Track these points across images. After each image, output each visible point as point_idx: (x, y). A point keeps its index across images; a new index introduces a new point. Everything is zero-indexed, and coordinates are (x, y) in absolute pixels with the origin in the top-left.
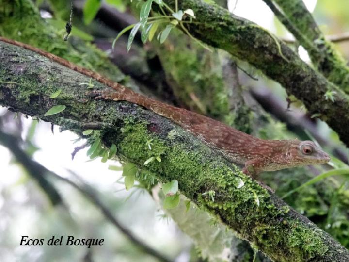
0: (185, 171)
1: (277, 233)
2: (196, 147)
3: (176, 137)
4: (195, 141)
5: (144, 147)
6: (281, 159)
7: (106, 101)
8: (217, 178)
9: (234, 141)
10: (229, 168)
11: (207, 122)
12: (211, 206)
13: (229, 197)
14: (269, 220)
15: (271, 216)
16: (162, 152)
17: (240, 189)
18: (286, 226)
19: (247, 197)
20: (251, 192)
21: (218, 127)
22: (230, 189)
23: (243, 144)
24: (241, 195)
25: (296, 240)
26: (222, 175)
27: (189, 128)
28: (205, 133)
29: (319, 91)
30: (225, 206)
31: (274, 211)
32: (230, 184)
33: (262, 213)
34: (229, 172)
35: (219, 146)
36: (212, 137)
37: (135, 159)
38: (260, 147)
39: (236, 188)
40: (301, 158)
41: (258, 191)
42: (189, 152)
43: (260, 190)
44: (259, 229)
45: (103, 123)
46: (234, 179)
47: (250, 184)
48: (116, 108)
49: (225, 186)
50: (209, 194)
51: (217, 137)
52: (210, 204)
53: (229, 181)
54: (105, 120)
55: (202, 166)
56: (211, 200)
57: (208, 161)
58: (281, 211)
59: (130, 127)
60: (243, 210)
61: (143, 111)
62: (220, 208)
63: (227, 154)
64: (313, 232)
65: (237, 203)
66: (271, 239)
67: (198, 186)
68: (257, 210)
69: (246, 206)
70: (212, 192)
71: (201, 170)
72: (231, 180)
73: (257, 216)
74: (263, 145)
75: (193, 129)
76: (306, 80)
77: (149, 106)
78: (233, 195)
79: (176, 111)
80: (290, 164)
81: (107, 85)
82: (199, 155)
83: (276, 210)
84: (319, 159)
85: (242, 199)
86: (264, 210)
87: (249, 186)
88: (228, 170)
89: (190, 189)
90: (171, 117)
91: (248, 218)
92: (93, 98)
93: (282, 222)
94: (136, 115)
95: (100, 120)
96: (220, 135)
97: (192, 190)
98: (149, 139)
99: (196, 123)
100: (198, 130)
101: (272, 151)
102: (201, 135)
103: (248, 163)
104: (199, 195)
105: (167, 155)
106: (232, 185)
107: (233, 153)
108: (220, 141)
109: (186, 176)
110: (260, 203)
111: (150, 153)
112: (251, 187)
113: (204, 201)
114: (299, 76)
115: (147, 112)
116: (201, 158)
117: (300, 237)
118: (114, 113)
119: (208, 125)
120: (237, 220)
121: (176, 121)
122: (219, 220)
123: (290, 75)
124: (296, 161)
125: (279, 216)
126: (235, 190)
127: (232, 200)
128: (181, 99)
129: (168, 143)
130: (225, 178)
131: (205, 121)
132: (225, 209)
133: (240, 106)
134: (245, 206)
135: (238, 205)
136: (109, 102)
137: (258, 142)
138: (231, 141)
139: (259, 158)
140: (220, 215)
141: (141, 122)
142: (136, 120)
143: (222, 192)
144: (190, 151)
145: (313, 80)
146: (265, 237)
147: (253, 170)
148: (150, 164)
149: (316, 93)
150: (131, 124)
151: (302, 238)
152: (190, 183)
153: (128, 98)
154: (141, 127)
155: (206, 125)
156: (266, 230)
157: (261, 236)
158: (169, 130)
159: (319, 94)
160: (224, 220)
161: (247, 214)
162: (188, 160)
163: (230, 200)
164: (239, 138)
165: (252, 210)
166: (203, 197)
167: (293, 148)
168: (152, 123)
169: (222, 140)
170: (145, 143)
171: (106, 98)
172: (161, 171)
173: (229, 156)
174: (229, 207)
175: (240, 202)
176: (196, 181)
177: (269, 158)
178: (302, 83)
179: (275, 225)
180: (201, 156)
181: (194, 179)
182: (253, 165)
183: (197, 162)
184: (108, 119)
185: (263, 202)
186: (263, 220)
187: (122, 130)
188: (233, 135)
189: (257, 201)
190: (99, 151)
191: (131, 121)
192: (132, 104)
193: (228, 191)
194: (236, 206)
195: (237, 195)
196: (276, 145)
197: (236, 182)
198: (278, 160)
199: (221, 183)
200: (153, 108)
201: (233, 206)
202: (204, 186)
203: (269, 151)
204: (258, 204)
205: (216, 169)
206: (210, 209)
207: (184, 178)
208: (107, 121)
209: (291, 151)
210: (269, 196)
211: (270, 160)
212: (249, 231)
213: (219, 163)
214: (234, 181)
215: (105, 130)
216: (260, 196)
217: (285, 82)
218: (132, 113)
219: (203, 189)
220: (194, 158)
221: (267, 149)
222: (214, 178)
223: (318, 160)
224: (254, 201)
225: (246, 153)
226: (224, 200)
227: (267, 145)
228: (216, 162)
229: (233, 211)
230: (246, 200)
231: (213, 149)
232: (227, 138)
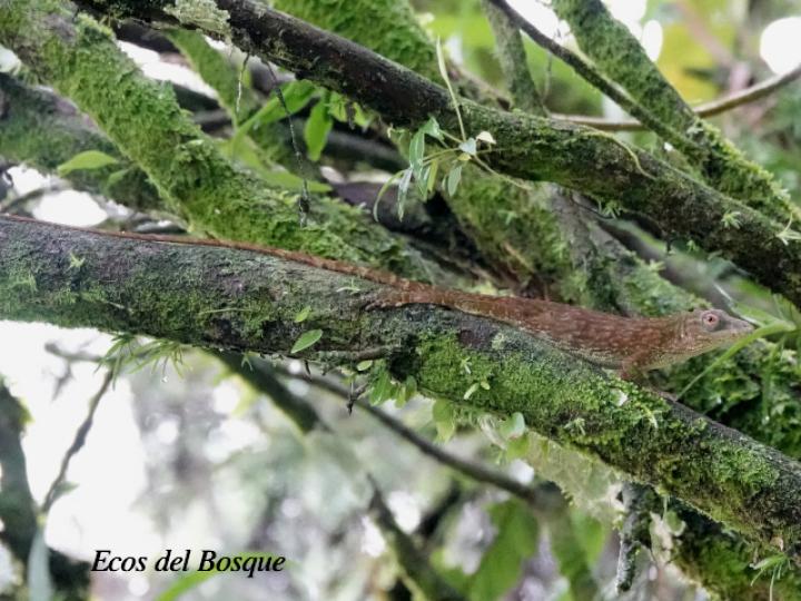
0: (531, 396)
1: (694, 464)
2: (541, 353)
3: (506, 345)
4: (536, 346)
5: (458, 371)
6: (676, 345)
7: (384, 310)
8: (583, 397)
9: (598, 331)
10: (598, 377)
11: (549, 309)
12: (582, 441)
13: (607, 424)
14: (678, 447)
15: (679, 440)
16: (489, 374)
17: (622, 407)
18: (707, 450)
19: (636, 418)
20: (641, 409)
21: (567, 314)
22: (607, 411)
23: (613, 333)
24: (626, 416)
25: (727, 470)
26: (589, 390)
27: (522, 326)
28: (549, 329)
29: (712, 216)
30: (603, 439)
31: (682, 431)
32: (604, 402)
33: (665, 438)
34: (599, 384)
35: (575, 344)
36: (561, 333)
37: (447, 392)
38: (639, 332)
39: (616, 407)
40: (706, 337)
41: (651, 405)
42: (530, 365)
43: (653, 402)
44: (664, 463)
45: (388, 347)
46: (609, 392)
47: (637, 395)
48: (402, 317)
49: (597, 408)
50: (574, 426)
51: (568, 331)
52: (580, 439)
53: (602, 398)
54: (388, 340)
55: (554, 382)
56: (580, 432)
57: (563, 372)
58: (693, 428)
59: (429, 344)
60: (633, 439)
61: (446, 314)
62: (597, 442)
63: (591, 354)
64: (750, 452)
65: (621, 430)
66: (687, 476)
67: (555, 415)
68: (656, 434)
69: (637, 431)
70: (579, 421)
71: (555, 389)
72: (607, 396)
73: (657, 444)
74: (645, 328)
75: (529, 326)
76: (688, 203)
77: (453, 303)
78: (613, 418)
79: (496, 302)
80: (691, 350)
81: (380, 282)
83: (685, 429)
85: (629, 421)
86: (666, 433)
87: (635, 399)
88: (598, 381)
89: (543, 422)
90: (491, 314)
91: (643, 450)
92: (363, 308)
93: (698, 445)
94: (435, 323)
95: (381, 343)
96: (573, 326)
97: (547, 423)
98: (464, 357)
99: (532, 315)
100: (537, 325)
101: (660, 336)
102: (543, 332)
103: (627, 362)
104: (561, 428)
105: (497, 376)
106: (609, 404)
107: (600, 351)
108: (575, 337)
109: (534, 403)
110: (659, 423)
111: (470, 379)
112: (639, 399)
113: (570, 437)
114: (675, 198)
115: (451, 314)
116: (550, 370)
117: (731, 465)
118: (400, 326)
119: (552, 314)
120: (627, 457)
121: (500, 319)
122: (599, 462)
123: (661, 200)
124: (699, 344)
125: (692, 437)
126: (615, 411)
127: (614, 428)
129: (495, 356)
130: (594, 394)
131: (545, 309)
132: (605, 443)
134: (635, 431)
135: (625, 433)
136: (389, 310)
137: (635, 325)
138: (592, 332)
139: (642, 351)
140: (599, 453)
141: (446, 333)
142: (437, 331)
143: (595, 418)
144: (531, 362)
145: (699, 199)
146: (676, 474)
147: (636, 373)
148: (473, 395)
149: (708, 219)
150: (432, 339)
151: (736, 465)
152: (542, 414)
153: (418, 298)
154: (447, 341)
155: (548, 315)
156: (675, 463)
157: (670, 475)
158: (492, 335)
159: (714, 219)
160: (606, 459)
161: (642, 445)
162: (532, 379)
163: (609, 427)
164: (604, 324)
165: (648, 436)
166: (567, 431)
167: (691, 324)
168: (465, 331)
169: (578, 333)
170: (459, 363)
171: (384, 305)
172: (492, 403)
173: (594, 356)
174: (610, 438)
175: (626, 428)
176: (550, 408)
177: (657, 347)
178: (683, 208)
179: (687, 453)
180: (550, 366)
181: (547, 405)
182: (636, 364)
183: (545, 378)
184: (394, 338)
185: (662, 420)
186: (668, 448)
187: (419, 351)
188: (593, 323)
189: (653, 421)
190: (388, 392)
191: (430, 333)
192: (425, 306)
193: (604, 415)
194: (622, 436)
195: (620, 418)
196: (665, 325)
197: (614, 397)
198: (672, 348)
199: (591, 403)
200: (461, 305)
201: (617, 436)
202: (564, 413)
203: (655, 337)
204: (656, 425)
205: (579, 382)
206: (581, 446)
207: (530, 407)
208: (392, 342)
209: (688, 329)
210: (670, 408)
211: (660, 351)
212: (650, 470)
213: (580, 372)
214: (610, 397)
215: (392, 356)
216: (656, 411)
217: (656, 212)
218: (430, 320)
219: (564, 418)
220: (540, 373)
221: (652, 334)
222: (579, 397)
223: (734, 335)
224: (648, 421)
225: (622, 345)
226: (601, 430)
227: (652, 327)
228: (576, 371)
229: (618, 443)
230: (635, 423)
231: (567, 351)
232: (586, 328)
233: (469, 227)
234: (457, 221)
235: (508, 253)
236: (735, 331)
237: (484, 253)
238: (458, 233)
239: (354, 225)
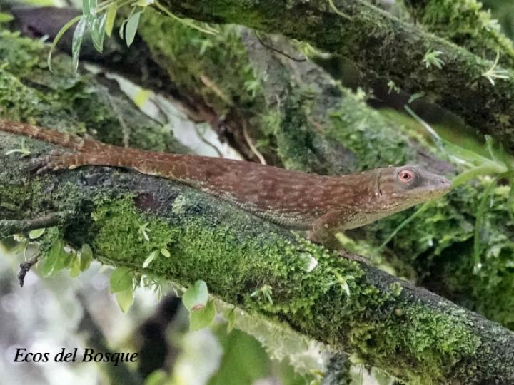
0: (214, 263)
1: (390, 333)
2: (224, 217)
3: (187, 208)
4: (220, 208)
5: (136, 236)
6: (370, 204)
7: (57, 173)
8: (270, 263)
9: (286, 191)
10: (286, 241)
11: (233, 168)
12: (270, 310)
13: (297, 291)
14: (372, 314)
15: (374, 307)
16: (170, 240)
17: (312, 272)
18: (403, 317)
19: (327, 285)
20: (332, 274)
21: (253, 173)
22: (296, 277)
23: (302, 192)
24: (317, 283)
25: (424, 338)
26: (276, 256)
27: (204, 186)
28: (234, 190)
29: (413, 55)
30: (292, 308)
31: (376, 297)
32: (293, 269)
33: (358, 305)
34: (287, 248)
35: (262, 206)
36: (246, 194)
37: (125, 260)
38: (330, 191)
39: (305, 273)
40: (401, 195)
41: (343, 270)
42: (213, 229)
43: (345, 266)
44: (358, 332)
45: (60, 214)
46: (298, 258)
47: (328, 259)
48: (76, 181)
49: (286, 274)
50: (262, 293)
51: (256, 192)
52: (268, 307)
53: (290, 264)
54: (61, 206)
55: (239, 247)
56: (268, 300)
57: (249, 237)
58: (388, 294)
59: (106, 210)
60: (325, 306)
61: (122, 177)
62: (286, 311)
63: (279, 216)
64: (450, 318)
65: (312, 298)
66: (382, 345)
67: (241, 283)
68: (349, 302)
69: (329, 298)
70: (266, 289)
71: (240, 254)
72: (294, 262)
73: (350, 312)
74: (337, 186)
75: (212, 186)
76: (385, 42)
77: (130, 164)
78: (302, 285)
79: (177, 162)
80: (386, 209)
81: (53, 142)
82: (232, 230)
83: (380, 295)
84: (433, 189)
85: (320, 288)
86: (359, 299)
87: (326, 263)
88: (286, 244)
89: (228, 290)
90: (171, 175)
91: (335, 319)
92: (35, 171)
93: (394, 312)
94: (111, 186)
95: (54, 209)
96: (260, 186)
97: (232, 291)
98: (142, 223)
99: (216, 175)
100: (220, 186)
101: (352, 195)
102: (227, 193)
103: (316, 224)
104: (247, 297)
105: (178, 242)
106: (298, 270)
107: (288, 212)
108: (261, 197)
109: (217, 270)
110: (351, 289)
111: (149, 247)
112: (330, 264)
113: (257, 305)
114: (372, 39)
115: (129, 176)
116: (235, 235)
117: (429, 332)
118: (73, 191)
119: (236, 173)
120: (317, 325)
121: (181, 179)
122: (288, 330)
124: (394, 203)
125: (387, 303)
126: (304, 277)
127: (304, 295)
128: (184, 86)
129: (176, 221)
130: (282, 259)
131: (229, 168)
132: (295, 311)
133: (285, 98)
134: (326, 299)
135: (315, 301)
136: (61, 174)
137: (326, 183)
138: (279, 192)
139: (333, 211)
140: (289, 321)
141: (122, 197)
142: (113, 196)
143: (283, 285)
144: (214, 226)
145: (398, 38)
146: (371, 343)
147: (326, 235)
148: (153, 263)
149: (408, 59)
150: (107, 204)
151: (434, 333)
152: (227, 281)
153: (92, 160)
154: (124, 205)
155: (232, 174)
156: (370, 332)
157: (364, 344)
158: (172, 198)
159: (414, 59)
160: (296, 328)
161: (334, 312)
162: (214, 244)
163: (299, 295)
164: (293, 183)
165: (340, 303)
166: (254, 299)
167: (385, 181)
168: (143, 194)
169: (265, 193)
170: (138, 229)
171: (56, 168)
172: (174, 271)
173: (282, 218)
174: (300, 307)
175: (316, 295)
176: (235, 275)
177: (350, 207)
178: (381, 48)
179: (383, 320)
180: (234, 230)
181: (232, 272)
182: (326, 225)
183: (230, 243)
184: (67, 204)
185: (354, 286)
186: (362, 316)
187: (94, 216)
188: (281, 182)
189: (345, 288)
190: (62, 260)
191: (105, 198)
192: (100, 168)
193: (293, 281)
194: (312, 303)
195: (310, 285)
196: (358, 182)
197: (303, 262)
198: (365, 208)
199: (278, 268)
200: (138, 166)
201: (306, 303)
202: (250, 280)
203: (346, 195)
204: (348, 293)
205: (265, 247)
206: (269, 315)
207: (214, 274)
208: (65, 207)
209: (382, 186)
210: (362, 272)
211: (353, 211)
212: (343, 339)
213: (268, 234)
214: (299, 262)
215: (65, 223)
216: (349, 277)
217: (352, 53)
218: (105, 184)
219: (250, 285)
220: (224, 238)
221: (343, 193)
222: (265, 263)
223: (431, 192)
224: (340, 287)
225: (311, 206)
226: (290, 297)
227: (343, 185)
228: (263, 235)
229: (308, 312)
230: (326, 290)
231: (253, 213)
232: (273, 188)
233: (161, 56)
234: (148, 49)
235: (202, 84)
236: (432, 188)
237: (178, 84)
238: (150, 63)
239: (36, 60)
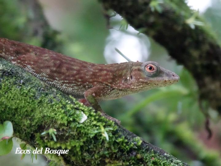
0: (19, 110)
2: (28, 80)
3: (4, 72)
4: (24, 74)
6: (123, 84)
8: (56, 114)
9: (68, 69)
10: (67, 101)
11: (34, 50)
13: (72, 134)
14: (121, 155)
15: (122, 151)
17: (83, 123)
18: (141, 160)
19: (93, 132)
20: (97, 126)
21: (46, 55)
22: (73, 125)
24: (86, 130)
26: (61, 109)
27: (14, 60)
29: (143, 2)
31: (125, 144)
32: (71, 119)
33: (113, 148)
34: (68, 106)
35: (52, 77)
36: (42, 68)
38: (97, 73)
39: (79, 123)
40: (145, 81)
41: (104, 124)
42: (20, 87)
43: (106, 122)
49: (66, 123)
50: (48, 134)
51: (48, 67)
52: (51, 144)
53: (70, 116)
55: (36, 101)
57: (43, 95)
58: (133, 144)
60: (90, 147)
63: (62, 85)
64: (172, 164)
65: (82, 140)
67: (35, 126)
68: (106, 145)
69: (93, 142)
70: (52, 131)
71: (37, 106)
72: (73, 115)
73: (106, 152)
74: (101, 70)
75: (19, 61)
78: (77, 131)
80: (134, 89)
82: (32, 89)
85: (88, 134)
86: (114, 145)
87: (93, 119)
88: (67, 103)
89: (25, 130)
91: (96, 156)
93: (136, 156)
96: (51, 63)
97: (29, 130)
99: (22, 54)
100: (24, 61)
101: (111, 77)
102: (29, 66)
103: (87, 93)
104: (37, 135)
106: (74, 121)
107: (69, 83)
108: (52, 71)
109: (20, 115)
110: (109, 137)
112: (95, 119)
113: (44, 142)
116: (34, 93)
119: (36, 54)
120: (83, 160)
124: (140, 85)
125: (132, 150)
126: (78, 126)
130: (64, 113)
131: (31, 50)
132: (69, 148)
134: (91, 142)
135: (84, 142)
138: (64, 70)
139: (99, 86)
143: (63, 130)
147: (93, 101)
152: (26, 123)
155: (33, 54)
161: (95, 152)
162: (20, 97)
163: (73, 137)
164: (73, 65)
165: (100, 146)
166: (42, 138)
167: (135, 70)
169: (55, 69)
173: (64, 87)
174: (73, 145)
175: (85, 139)
176: (32, 120)
177: (109, 84)
180: (34, 90)
181: (30, 118)
182: (94, 94)
183: (30, 98)
185: (111, 135)
186: (114, 156)
188: (65, 63)
189: (106, 135)
193: (70, 128)
194: (82, 144)
195: (82, 131)
196: (115, 69)
197: (78, 116)
198: (120, 86)
199: (61, 119)
201: (78, 144)
202: (41, 124)
203: (108, 77)
204: (108, 139)
205: (53, 103)
207: (17, 118)
209: (133, 73)
210: (116, 128)
211: (111, 87)
213: (54, 96)
216: (107, 129)
219: (41, 128)
220: (27, 94)
221: (106, 75)
222: (53, 114)
223: (165, 81)
224: (101, 135)
225: (84, 82)
226: (67, 138)
227: (106, 70)
228: (52, 96)
229: (78, 149)
230: (92, 136)
231: (45, 81)
232: (60, 66)
236: (166, 79)
